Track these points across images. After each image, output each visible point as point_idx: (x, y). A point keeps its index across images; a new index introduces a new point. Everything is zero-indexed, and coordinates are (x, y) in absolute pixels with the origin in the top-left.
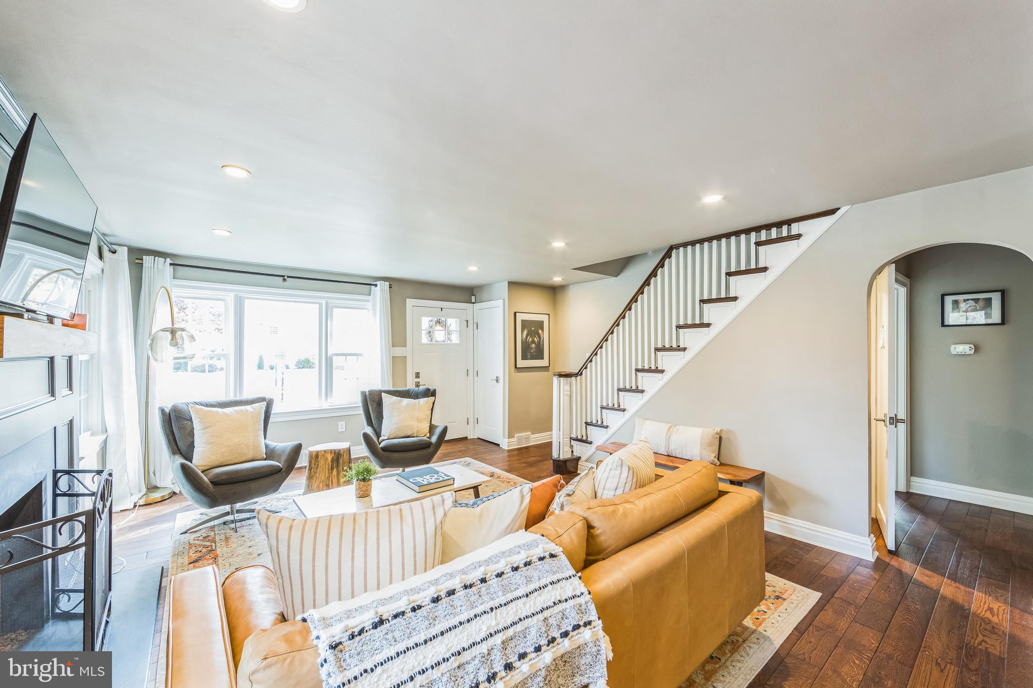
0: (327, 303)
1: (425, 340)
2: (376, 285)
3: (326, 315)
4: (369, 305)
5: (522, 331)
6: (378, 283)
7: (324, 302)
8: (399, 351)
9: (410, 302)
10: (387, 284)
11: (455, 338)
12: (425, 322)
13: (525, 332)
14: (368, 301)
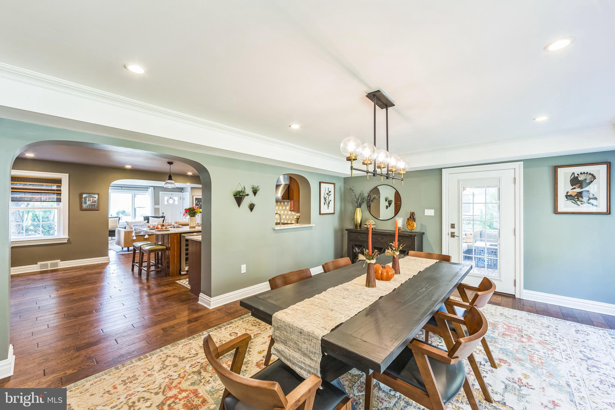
0: (134, 193)
1: (166, 203)
2: (149, 188)
3: (134, 197)
4: (147, 194)
5: (196, 201)
6: (150, 188)
7: (133, 193)
8: (157, 207)
9: (161, 193)
10: (153, 188)
11: (176, 203)
12: (166, 198)
13: (197, 201)
14: (147, 192)
